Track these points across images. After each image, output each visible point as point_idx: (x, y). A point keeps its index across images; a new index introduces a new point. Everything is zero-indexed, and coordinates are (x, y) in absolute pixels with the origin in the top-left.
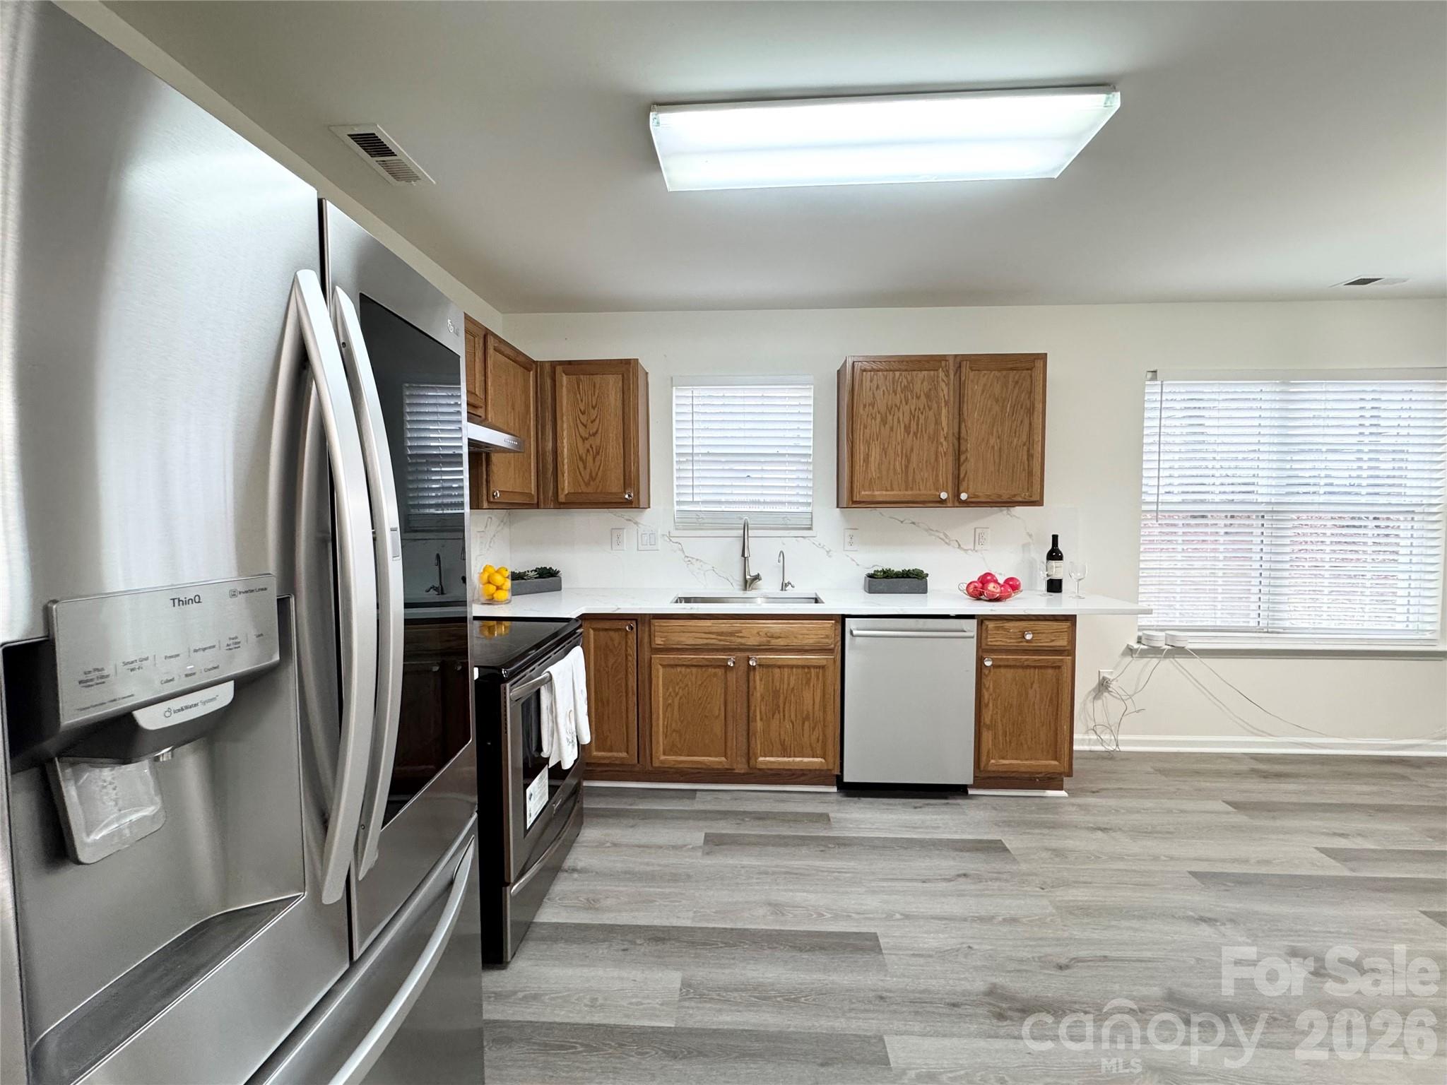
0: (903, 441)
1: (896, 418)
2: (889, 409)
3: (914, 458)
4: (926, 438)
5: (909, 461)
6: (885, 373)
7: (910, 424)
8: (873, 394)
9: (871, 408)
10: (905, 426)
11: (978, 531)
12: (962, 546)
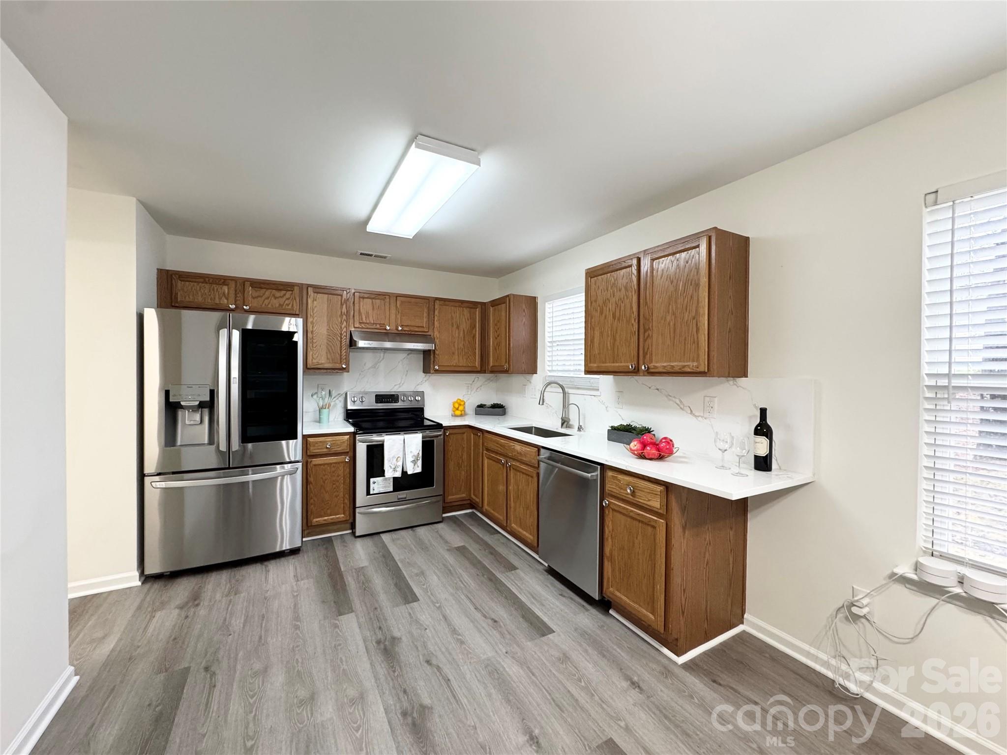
0: (612, 325)
1: (608, 309)
2: (604, 302)
3: (618, 337)
4: (625, 321)
5: (615, 340)
6: (603, 276)
7: (615, 311)
8: (596, 293)
9: (595, 303)
10: (613, 314)
11: (708, 399)
12: (694, 412)
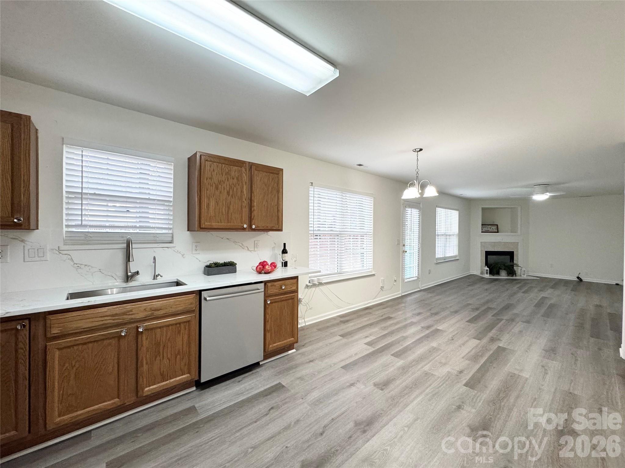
0: (226, 199)
1: (223, 187)
2: (220, 182)
3: (231, 207)
4: (237, 198)
5: (229, 208)
6: (217, 164)
7: (229, 191)
8: (211, 173)
9: (210, 180)
10: (227, 192)
11: (256, 242)
12: (249, 249)
